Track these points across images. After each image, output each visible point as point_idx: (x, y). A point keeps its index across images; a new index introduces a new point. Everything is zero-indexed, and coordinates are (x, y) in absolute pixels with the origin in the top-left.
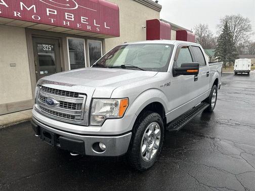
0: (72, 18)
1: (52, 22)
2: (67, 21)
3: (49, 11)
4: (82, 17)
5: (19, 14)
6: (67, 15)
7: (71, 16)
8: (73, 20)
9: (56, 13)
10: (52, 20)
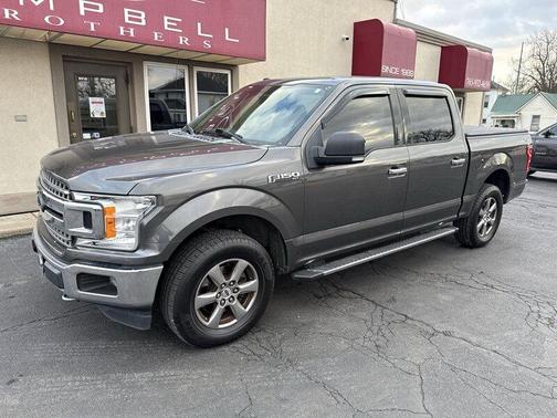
0: (140, 21)
1: (93, 29)
2: (127, 26)
3: (85, 5)
4: (166, 18)
5: (16, 13)
6: (129, 13)
7: (140, 15)
8: (143, 23)
9: (101, 10)
10: (92, 25)
